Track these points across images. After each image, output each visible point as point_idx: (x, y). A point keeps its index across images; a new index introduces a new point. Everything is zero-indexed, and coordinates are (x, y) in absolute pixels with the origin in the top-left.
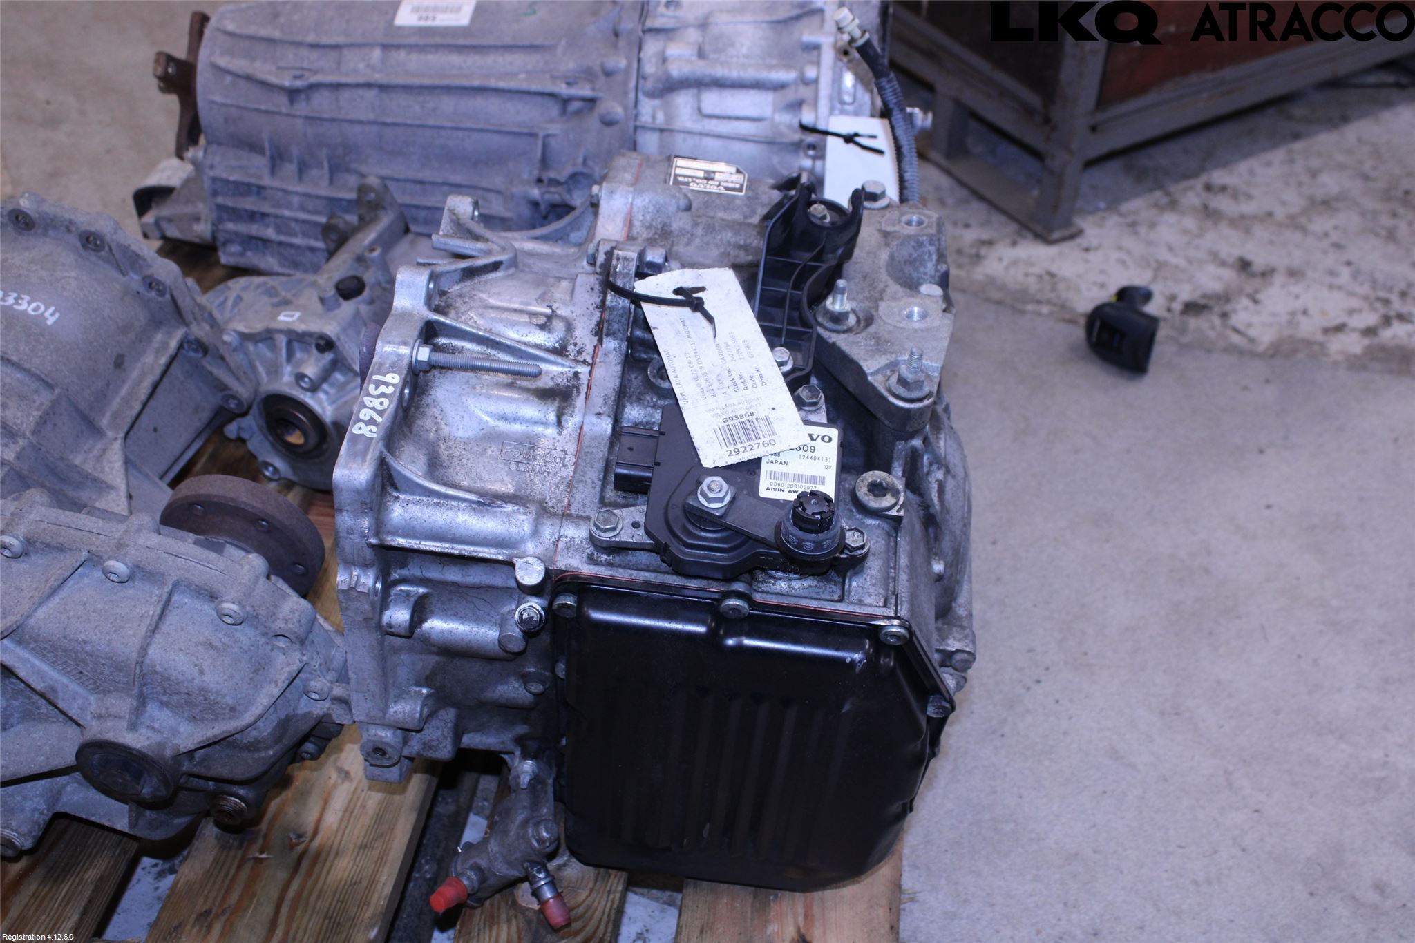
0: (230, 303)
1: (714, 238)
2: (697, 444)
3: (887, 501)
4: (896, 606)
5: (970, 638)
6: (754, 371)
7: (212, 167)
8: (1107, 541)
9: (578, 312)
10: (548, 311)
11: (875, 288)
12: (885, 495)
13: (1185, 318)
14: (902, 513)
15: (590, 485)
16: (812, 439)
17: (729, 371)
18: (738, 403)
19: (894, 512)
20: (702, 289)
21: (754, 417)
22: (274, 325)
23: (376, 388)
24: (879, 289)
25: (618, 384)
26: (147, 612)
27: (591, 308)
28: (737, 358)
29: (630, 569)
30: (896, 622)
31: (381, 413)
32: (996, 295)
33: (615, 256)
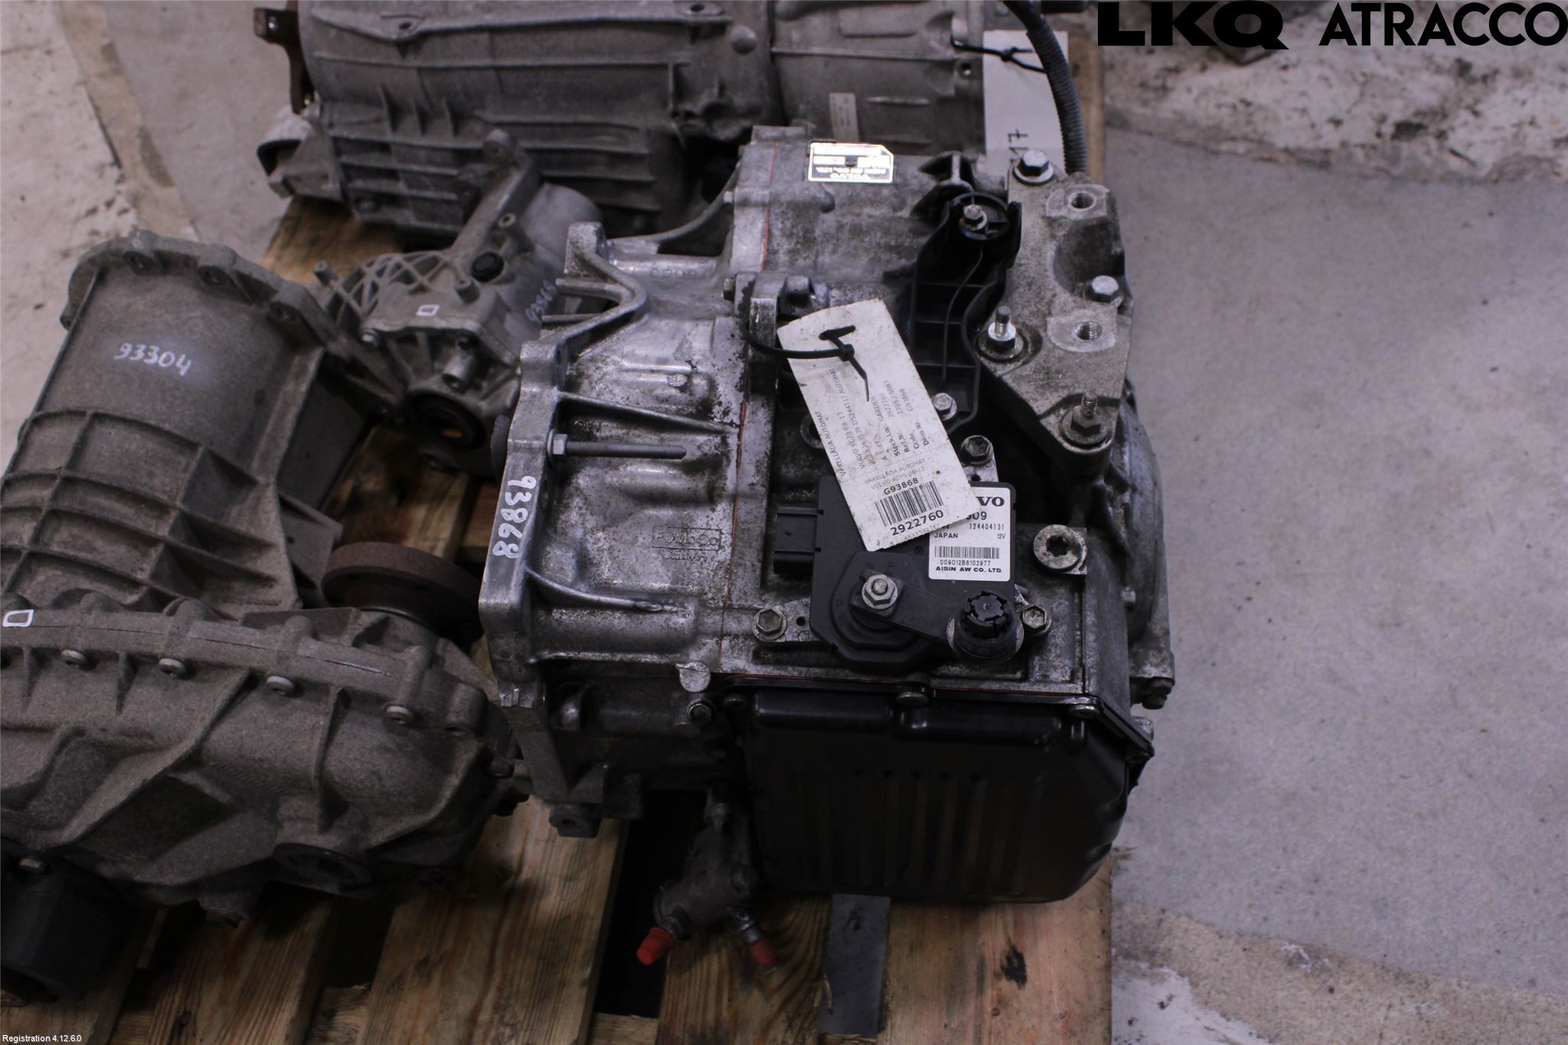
0: (367, 291)
1: (862, 241)
2: (858, 524)
3: (1068, 560)
4: (1084, 681)
5: (1168, 661)
6: (914, 427)
7: (331, 125)
8: (1318, 426)
9: (720, 364)
10: (687, 368)
11: (1042, 299)
12: (1065, 554)
13: (1396, 143)
14: (1085, 571)
15: (750, 569)
16: (983, 503)
17: (887, 430)
18: (899, 470)
19: (1076, 572)
20: (851, 329)
21: (917, 485)
22: (413, 323)
23: (513, 496)
24: (1046, 300)
25: (769, 446)
26: (317, 722)
27: (734, 359)
28: (895, 412)
29: (799, 665)
30: (1087, 700)
31: (520, 527)
32: (1186, 135)
33: (753, 305)
